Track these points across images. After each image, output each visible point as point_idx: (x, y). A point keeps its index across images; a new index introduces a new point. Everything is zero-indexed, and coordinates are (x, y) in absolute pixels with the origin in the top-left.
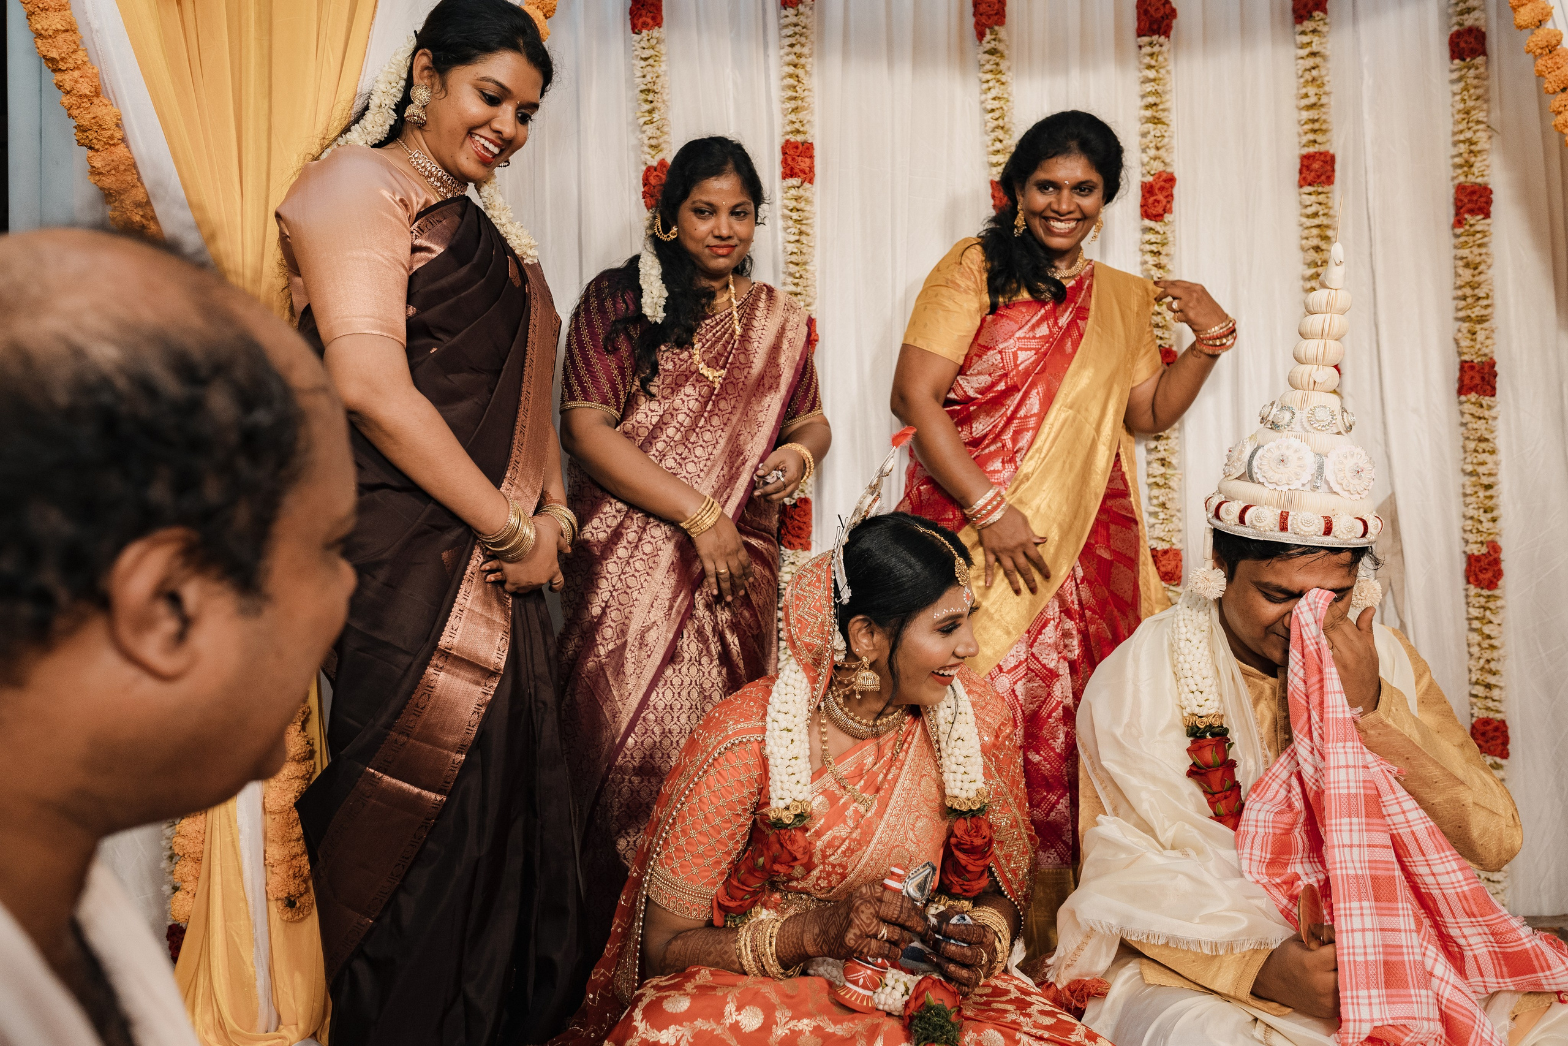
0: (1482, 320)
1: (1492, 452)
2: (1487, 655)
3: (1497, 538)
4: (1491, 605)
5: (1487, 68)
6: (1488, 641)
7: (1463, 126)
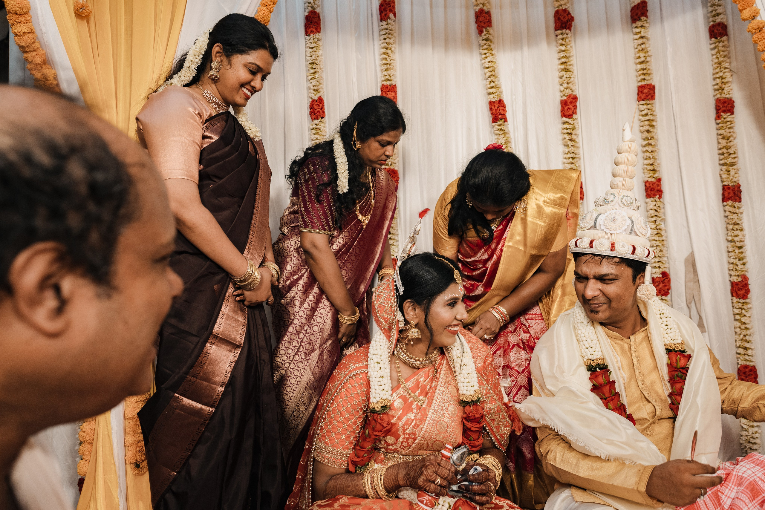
0: (732, 164)
1: (741, 230)
2: (744, 332)
3: (746, 273)
4: (745, 307)
5: (728, 42)
6: (744, 326)
7: (717, 70)
